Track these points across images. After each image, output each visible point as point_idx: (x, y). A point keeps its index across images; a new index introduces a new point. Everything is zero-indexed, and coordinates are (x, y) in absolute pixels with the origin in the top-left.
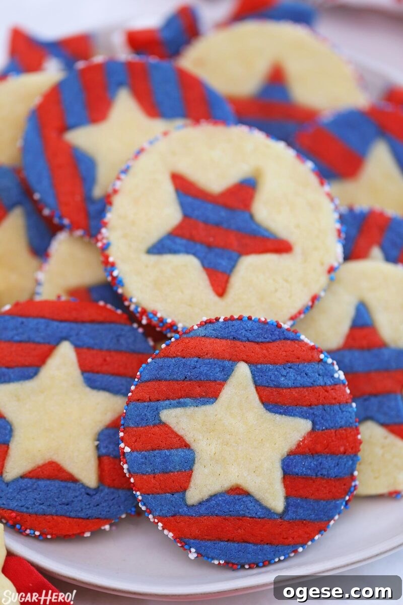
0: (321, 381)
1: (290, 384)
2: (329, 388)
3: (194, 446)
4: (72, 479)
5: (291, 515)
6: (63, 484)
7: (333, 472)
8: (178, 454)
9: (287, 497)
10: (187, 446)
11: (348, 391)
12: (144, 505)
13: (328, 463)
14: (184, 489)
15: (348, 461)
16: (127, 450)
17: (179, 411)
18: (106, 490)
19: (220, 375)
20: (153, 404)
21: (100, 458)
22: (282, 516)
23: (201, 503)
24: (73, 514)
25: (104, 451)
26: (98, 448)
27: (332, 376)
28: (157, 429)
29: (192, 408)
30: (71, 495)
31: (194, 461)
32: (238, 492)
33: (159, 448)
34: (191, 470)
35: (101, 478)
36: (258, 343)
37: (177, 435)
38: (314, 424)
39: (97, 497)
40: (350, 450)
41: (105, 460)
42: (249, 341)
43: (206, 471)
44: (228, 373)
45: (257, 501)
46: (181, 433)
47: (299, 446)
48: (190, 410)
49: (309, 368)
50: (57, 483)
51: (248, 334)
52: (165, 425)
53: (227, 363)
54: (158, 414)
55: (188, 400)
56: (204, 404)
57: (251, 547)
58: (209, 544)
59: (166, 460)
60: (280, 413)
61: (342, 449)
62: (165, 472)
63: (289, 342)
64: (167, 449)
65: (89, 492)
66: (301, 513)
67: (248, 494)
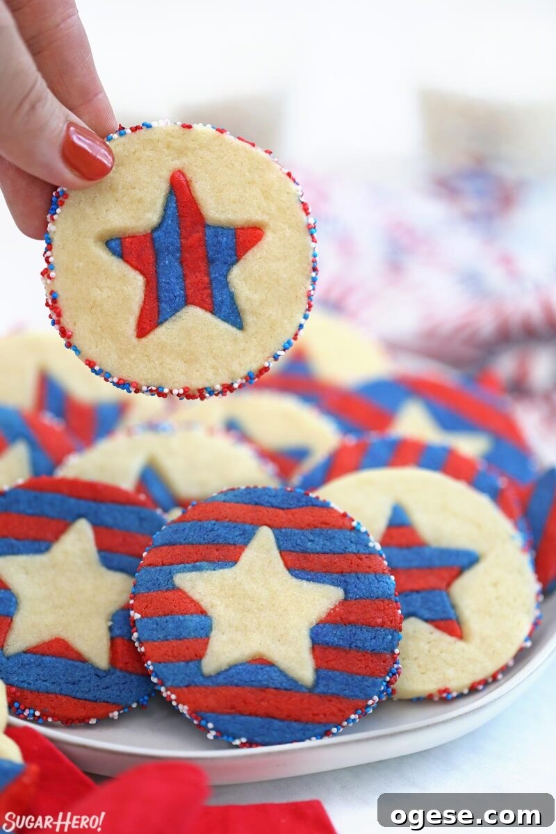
0: (353, 548)
1: (318, 548)
2: (363, 557)
3: (211, 612)
4: (80, 658)
5: (321, 688)
6: (70, 662)
7: (370, 644)
8: (194, 620)
9: (317, 670)
10: (203, 612)
11: (386, 563)
12: (156, 676)
13: (365, 635)
14: (199, 657)
15: (386, 635)
16: (137, 616)
17: (194, 574)
18: (118, 673)
19: (240, 540)
20: (165, 568)
21: (112, 640)
22: (311, 690)
23: (219, 674)
24: (79, 695)
25: (117, 632)
26: (111, 629)
27: (367, 546)
28: (169, 594)
29: (209, 572)
30: (78, 674)
31: (210, 628)
32: (261, 662)
33: (171, 613)
34: (208, 637)
35: (113, 660)
36: (283, 509)
37: (192, 601)
38: (346, 592)
39: (107, 679)
40: (389, 623)
41: (119, 641)
42: (272, 506)
43: (225, 637)
44: (247, 537)
45: (281, 672)
46: (196, 597)
47: (329, 615)
48: (206, 574)
49: (339, 534)
50: (63, 661)
51: (273, 500)
52: (179, 590)
53: (247, 527)
54: (172, 578)
55: (204, 564)
56: (222, 568)
57: (277, 724)
58: (227, 717)
59: (179, 625)
60: (308, 580)
61: (379, 621)
62: (178, 638)
63: (317, 508)
64: (182, 614)
65: (98, 673)
66: (334, 688)
67: (271, 664)
